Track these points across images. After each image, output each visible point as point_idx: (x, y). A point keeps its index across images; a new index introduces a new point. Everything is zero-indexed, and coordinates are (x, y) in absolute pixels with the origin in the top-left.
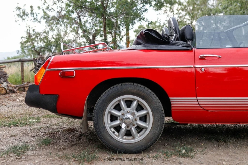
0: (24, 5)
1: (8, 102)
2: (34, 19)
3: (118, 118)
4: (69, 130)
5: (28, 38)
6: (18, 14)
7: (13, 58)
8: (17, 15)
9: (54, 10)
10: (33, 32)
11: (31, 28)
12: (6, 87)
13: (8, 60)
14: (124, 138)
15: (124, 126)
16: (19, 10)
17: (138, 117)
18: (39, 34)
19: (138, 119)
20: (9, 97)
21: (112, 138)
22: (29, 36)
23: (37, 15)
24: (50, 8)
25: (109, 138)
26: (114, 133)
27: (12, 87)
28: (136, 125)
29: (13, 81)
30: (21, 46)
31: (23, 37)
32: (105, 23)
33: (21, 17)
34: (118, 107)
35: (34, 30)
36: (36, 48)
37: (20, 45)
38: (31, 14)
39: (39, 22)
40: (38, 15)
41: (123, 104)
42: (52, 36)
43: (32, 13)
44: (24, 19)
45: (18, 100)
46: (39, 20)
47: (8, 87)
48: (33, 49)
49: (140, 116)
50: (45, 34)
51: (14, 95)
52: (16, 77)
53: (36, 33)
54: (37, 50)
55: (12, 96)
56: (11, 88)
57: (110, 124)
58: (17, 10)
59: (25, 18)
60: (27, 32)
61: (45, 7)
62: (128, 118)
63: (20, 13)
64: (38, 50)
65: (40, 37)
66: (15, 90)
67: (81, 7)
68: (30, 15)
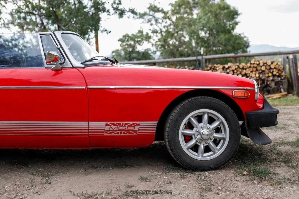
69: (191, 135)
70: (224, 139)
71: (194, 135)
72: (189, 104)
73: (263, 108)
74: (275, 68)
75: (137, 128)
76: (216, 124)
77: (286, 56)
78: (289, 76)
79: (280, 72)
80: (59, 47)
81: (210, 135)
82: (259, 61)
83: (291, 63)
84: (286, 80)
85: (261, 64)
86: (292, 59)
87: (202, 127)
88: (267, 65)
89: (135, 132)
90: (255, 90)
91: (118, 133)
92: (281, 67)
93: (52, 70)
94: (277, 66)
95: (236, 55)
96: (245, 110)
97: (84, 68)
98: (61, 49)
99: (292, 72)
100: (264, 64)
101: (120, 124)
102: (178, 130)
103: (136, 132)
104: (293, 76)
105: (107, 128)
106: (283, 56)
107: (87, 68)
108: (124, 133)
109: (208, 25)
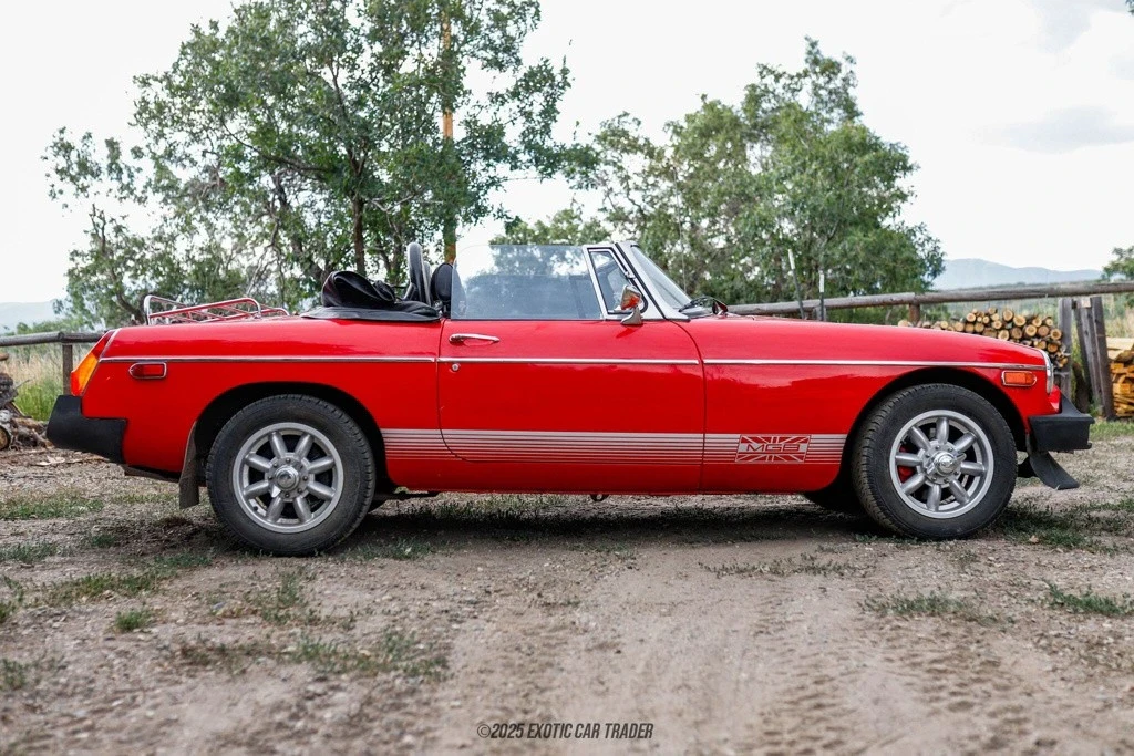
0: (85, 138)
1: (12, 468)
2: (122, 189)
3: (266, 475)
4: (168, 521)
5: (97, 258)
6: (59, 168)
7: (38, 329)
8: (58, 171)
9: (192, 161)
10: (117, 236)
11: (107, 219)
12: (7, 426)
13: (19, 333)
14: (279, 521)
15: (276, 492)
16: (67, 157)
17: (310, 472)
18: (141, 244)
19: (312, 477)
20: (15, 456)
21: (250, 520)
22: (102, 252)
23: (131, 176)
24: (179, 153)
25: (242, 520)
26: (255, 509)
27: (29, 427)
28: (306, 493)
29: (35, 408)
30: (71, 286)
31: (80, 251)
32: (361, 219)
33: (73, 179)
34: (266, 451)
35: (118, 229)
36: (126, 293)
37: (66, 281)
38: (110, 170)
39: (141, 200)
40: (136, 174)
41: (277, 442)
42: (188, 251)
43: (115, 168)
44: (84, 189)
45: (44, 463)
46: (139, 195)
47: (15, 426)
48: (114, 298)
49: (316, 472)
50: (161, 246)
51: (34, 451)
52: (44, 396)
53: (127, 239)
54: (131, 302)
55: (29, 454)
56: (24, 430)
57: (246, 489)
58: (56, 155)
59: (86, 185)
60: (92, 234)
61: (160, 150)
62: (286, 475)
63: (69, 167)
64: (135, 303)
65: (144, 256)
66: (40, 438)
67: (281, 162)
68: (104, 176)
69: (913, 465)
70: (982, 475)
71: (921, 464)
72: (911, 398)
73: (1060, 411)
74: (1037, 336)
75: (803, 448)
76: (964, 443)
77: (1069, 300)
78: (1077, 359)
79: (1053, 349)
80: (632, 275)
81: (955, 465)
82: (987, 315)
83: (1084, 320)
84: (1071, 373)
85: (997, 324)
86: (1089, 309)
87: (937, 449)
88: (1014, 326)
89: (798, 457)
90: (1046, 372)
91: (764, 458)
92: (1055, 334)
93: (623, 324)
94: (1043, 331)
95: (921, 297)
96: (1026, 412)
97: (688, 321)
98: (636, 280)
99: (1089, 349)
100: (1005, 322)
101: (769, 439)
102: (889, 452)
103: (801, 458)
104: (1091, 359)
105: (743, 447)
106: (1060, 300)
107: (693, 321)
108: (776, 459)
109: (811, 200)
